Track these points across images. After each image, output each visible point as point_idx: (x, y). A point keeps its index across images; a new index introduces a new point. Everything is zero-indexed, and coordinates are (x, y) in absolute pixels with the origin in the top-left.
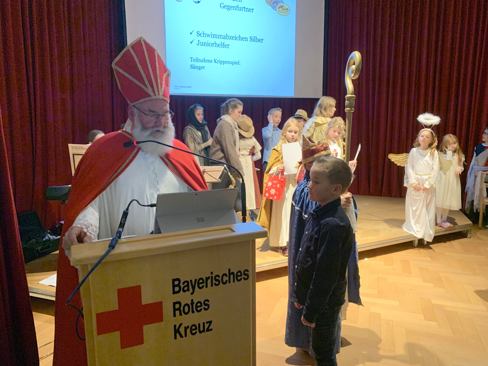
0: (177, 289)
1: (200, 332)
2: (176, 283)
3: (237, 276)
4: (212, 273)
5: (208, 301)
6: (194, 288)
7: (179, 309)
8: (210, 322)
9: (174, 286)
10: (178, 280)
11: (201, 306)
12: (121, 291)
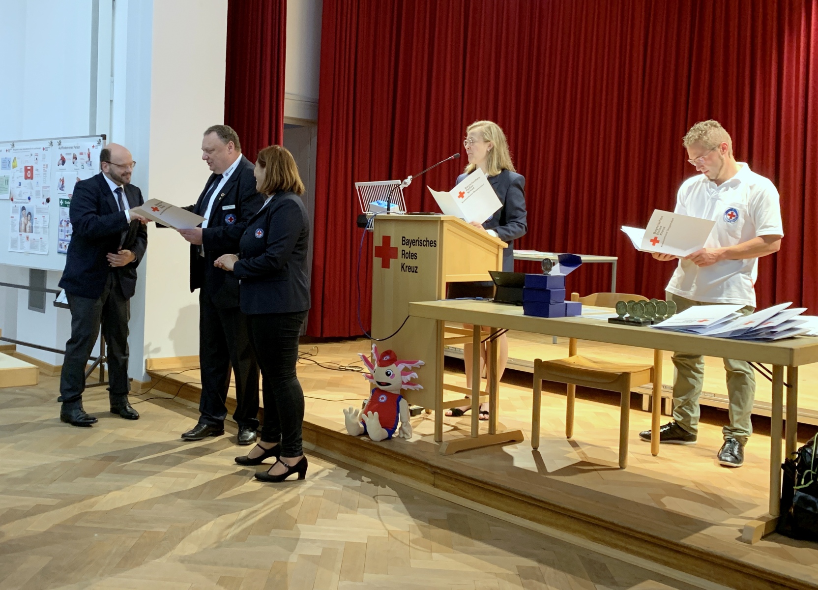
0: (404, 243)
1: (413, 272)
2: (404, 239)
3: (431, 243)
4: (419, 238)
5: (416, 253)
6: (411, 244)
7: (404, 254)
8: (417, 267)
9: (403, 241)
10: (404, 237)
11: (413, 256)
12: (384, 237)
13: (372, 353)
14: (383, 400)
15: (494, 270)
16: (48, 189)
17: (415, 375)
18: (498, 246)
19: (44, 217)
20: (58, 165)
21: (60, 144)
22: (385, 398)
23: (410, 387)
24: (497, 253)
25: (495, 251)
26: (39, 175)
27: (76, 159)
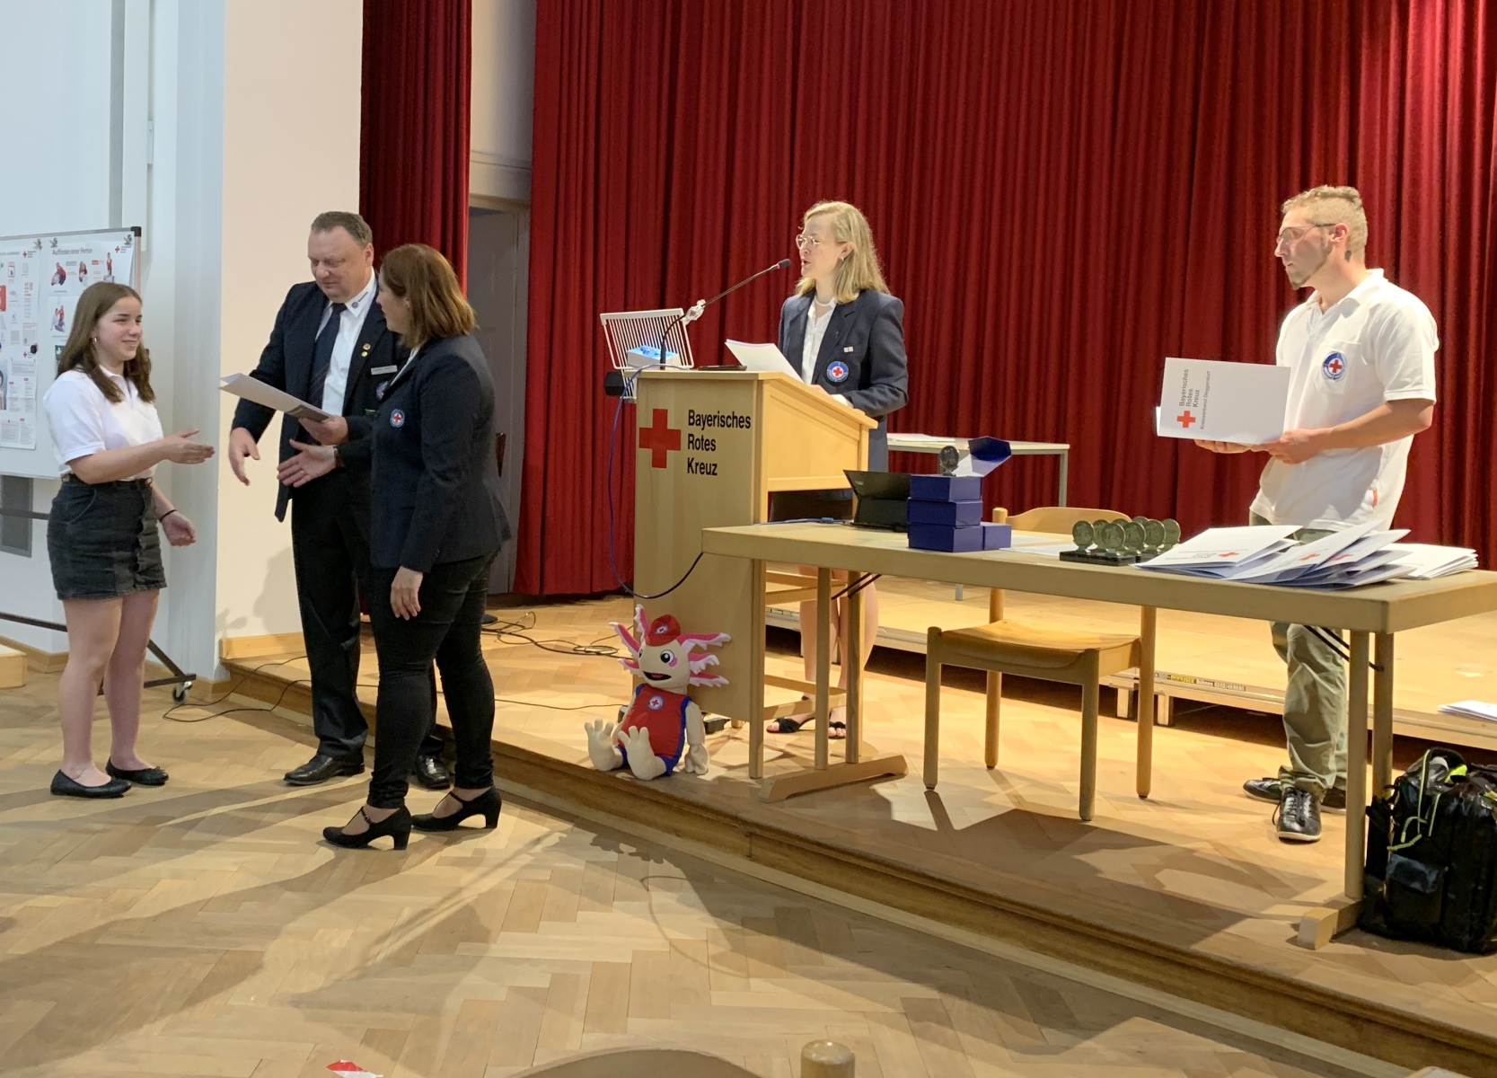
0: (692, 421)
1: (708, 474)
2: (692, 414)
3: (740, 422)
4: (719, 412)
5: (713, 440)
6: (704, 424)
7: (692, 442)
8: (715, 465)
9: (690, 417)
10: (693, 412)
11: (709, 445)
12: (655, 411)
13: (634, 621)
14: (657, 706)
15: (854, 468)
16: (33, 328)
17: (713, 659)
18: (861, 425)
19: (26, 380)
20: (53, 284)
21: (54, 246)
22: (660, 701)
23: (705, 681)
24: (858, 438)
25: (855, 434)
26: (16, 303)
27: (86, 272)
